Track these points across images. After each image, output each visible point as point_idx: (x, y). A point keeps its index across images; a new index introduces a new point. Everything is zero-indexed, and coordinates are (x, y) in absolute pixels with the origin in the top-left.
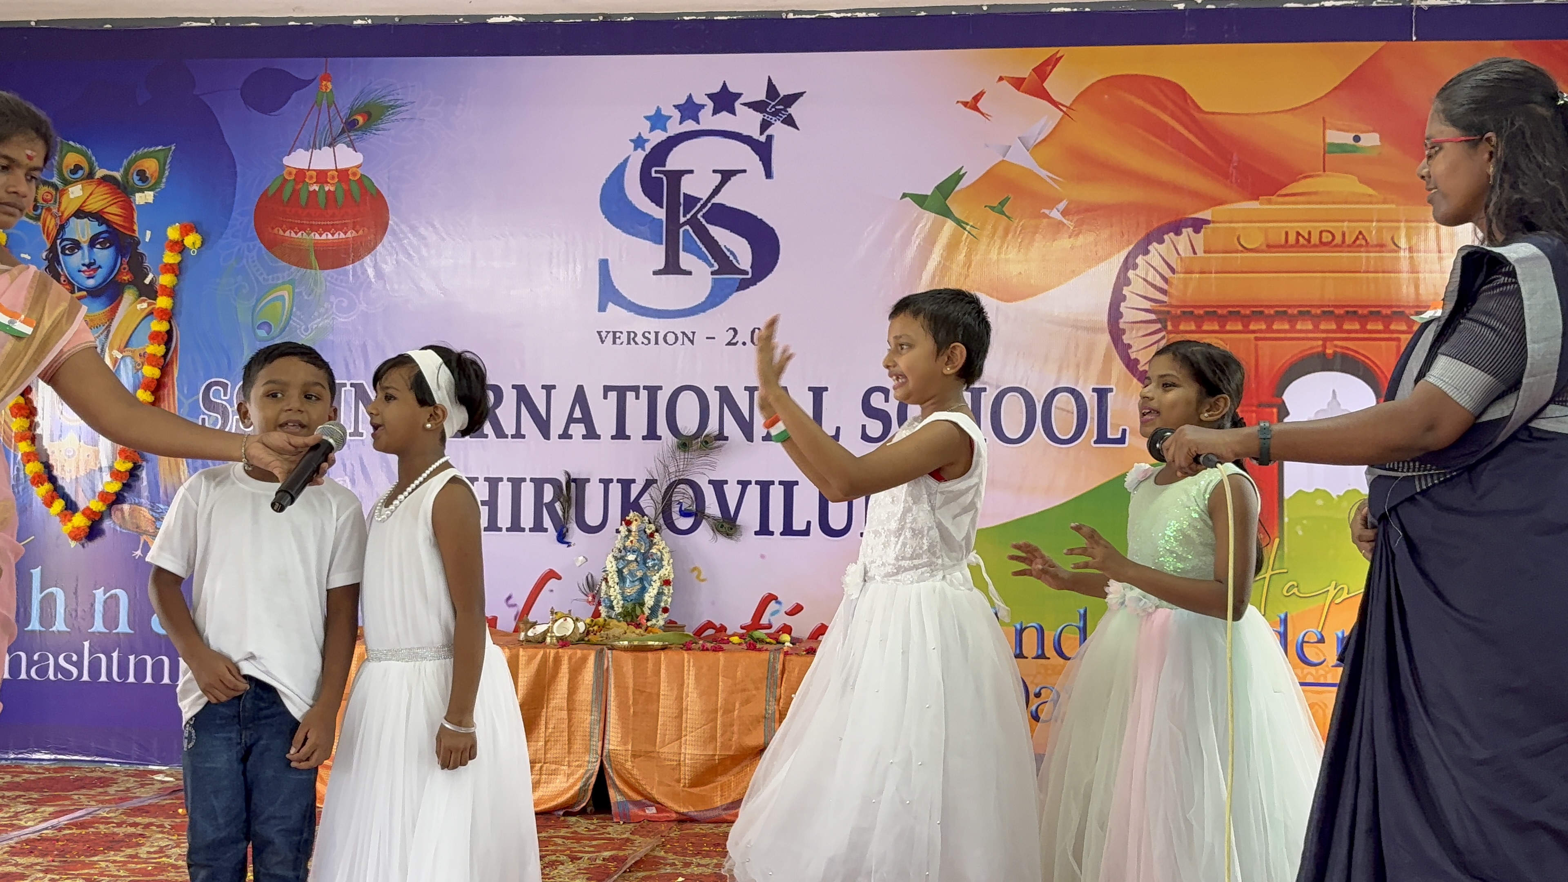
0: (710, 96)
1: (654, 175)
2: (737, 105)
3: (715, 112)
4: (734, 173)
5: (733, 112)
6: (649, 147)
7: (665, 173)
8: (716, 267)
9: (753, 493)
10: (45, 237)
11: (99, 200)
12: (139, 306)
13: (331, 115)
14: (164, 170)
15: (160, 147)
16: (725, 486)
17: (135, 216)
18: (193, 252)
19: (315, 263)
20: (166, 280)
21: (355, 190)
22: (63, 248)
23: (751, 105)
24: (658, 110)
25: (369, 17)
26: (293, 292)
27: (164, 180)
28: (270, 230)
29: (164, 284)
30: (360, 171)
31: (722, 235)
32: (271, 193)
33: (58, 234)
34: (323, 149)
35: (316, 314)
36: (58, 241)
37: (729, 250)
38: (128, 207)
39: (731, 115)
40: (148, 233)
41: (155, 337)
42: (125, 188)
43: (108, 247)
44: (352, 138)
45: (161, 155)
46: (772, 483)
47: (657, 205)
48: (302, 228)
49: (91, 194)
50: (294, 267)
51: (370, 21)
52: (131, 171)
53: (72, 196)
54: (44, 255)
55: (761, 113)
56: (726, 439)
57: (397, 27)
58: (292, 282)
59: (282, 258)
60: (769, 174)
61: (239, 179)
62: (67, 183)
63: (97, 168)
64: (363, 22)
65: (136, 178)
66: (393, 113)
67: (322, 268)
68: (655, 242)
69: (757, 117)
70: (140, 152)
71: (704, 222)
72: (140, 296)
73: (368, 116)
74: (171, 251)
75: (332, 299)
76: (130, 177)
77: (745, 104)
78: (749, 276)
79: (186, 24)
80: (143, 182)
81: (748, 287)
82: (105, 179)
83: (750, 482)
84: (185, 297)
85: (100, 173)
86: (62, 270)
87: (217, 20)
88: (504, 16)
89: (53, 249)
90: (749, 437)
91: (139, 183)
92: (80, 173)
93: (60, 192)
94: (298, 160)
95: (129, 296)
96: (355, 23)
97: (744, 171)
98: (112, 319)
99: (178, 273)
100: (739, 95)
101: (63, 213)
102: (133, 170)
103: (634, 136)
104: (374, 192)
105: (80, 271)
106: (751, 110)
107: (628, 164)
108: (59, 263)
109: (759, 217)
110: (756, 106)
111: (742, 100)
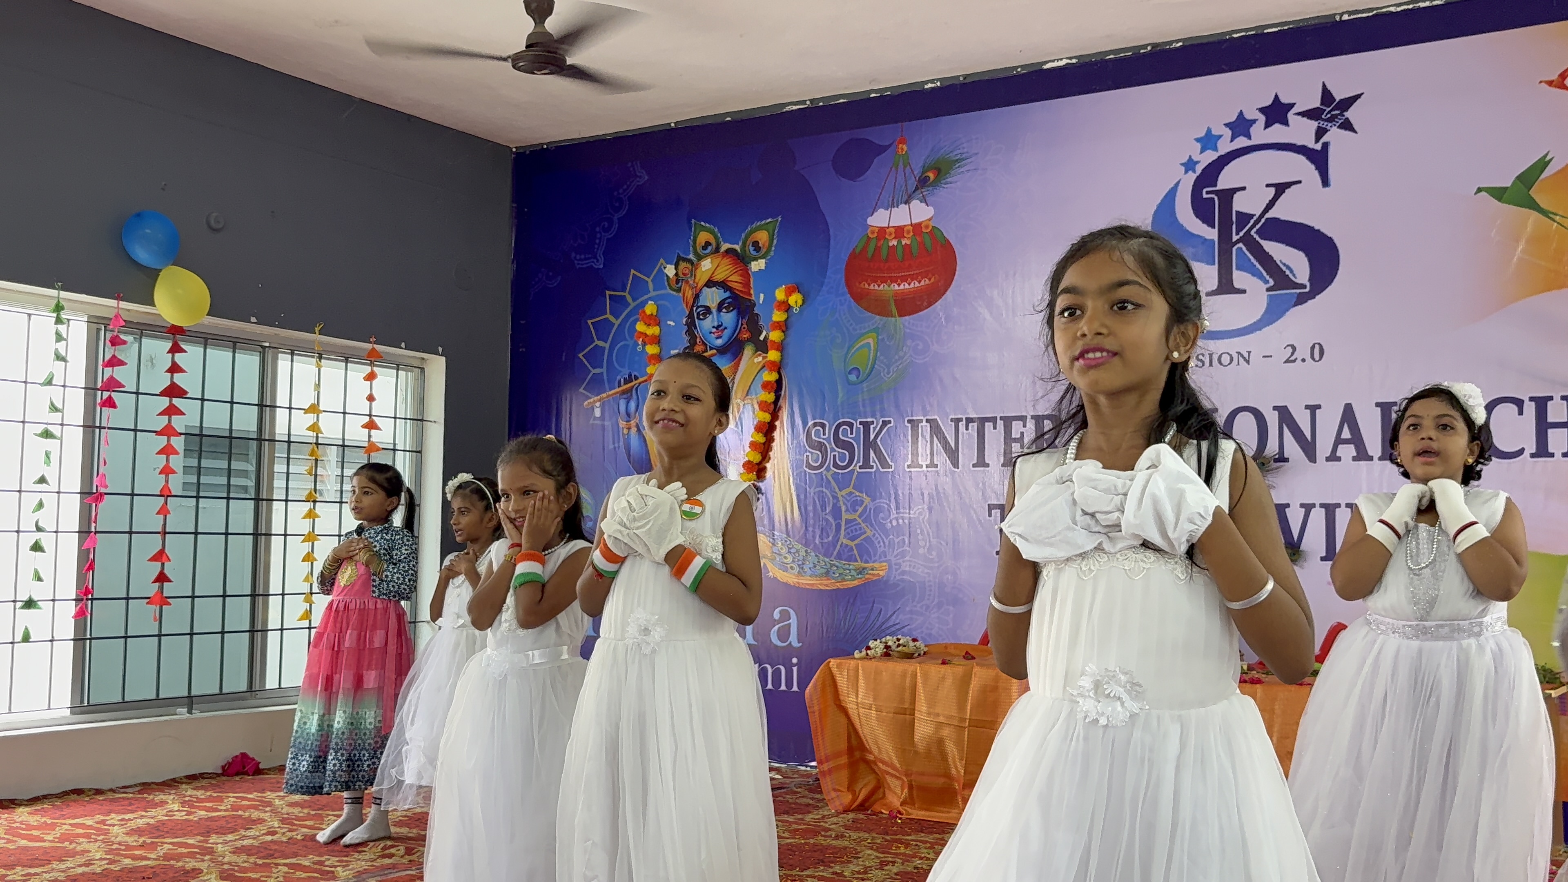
0: (1262, 110)
1: (1205, 196)
2: (1290, 115)
3: (1267, 126)
4: (1289, 185)
5: (1286, 123)
6: (1199, 169)
7: (1216, 193)
8: (1272, 283)
9: (1318, 517)
10: (684, 306)
11: (724, 270)
12: (756, 360)
13: (907, 175)
14: (773, 240)
15: (769, 220)
16: (1287, 510)
17: (752, 282)
18: (796, 310)
19: (894, 311)
20: (775, 336)
21: (928, 240)
22: (698, 314)
23: (1305, 114)
24: (1209, 131)
25: (937, 80)
26: (877, 337)
27: (773, 248)
28: (857, 284)
29: (774, 339)
30: (931, 224)
31: (1276, 250)
32: (858, 251)
33: (694, 303)
34: (900, 206)
35: (897, 357)
36: (695, 308)
37: (1284, 264)
38: (746, 273)
39: (1284, 127)
40: (762, 296)
41: (766, 386)
42: (743, 258)
43: (732, 310)
44: (924, 194)
45: (771, 227)
46: (1339, 505)
47: (1209, 226)
48: (884, 280)
49: (717, 267)
50: (878, 317)
51: (938, 84)
52: (748, 242)
53: (703, 269)
54: (685, 320)
55: (1317, 120)
56: (1286, 460)
57: (964, 85)
58: (876, 330)
59: (867, 309)
60: (1326, 182)
61: (832, 242)
62: (700, 258)
63: (722, 243)
64: (933, 85)
65: (752, 248)
66: (959, 167)
67: (901, 315)
68: (1208, 263)
69: (1312, 125)
70: (754, 226)
71: (1258, 239)
72: (756, 352)
73: (938, 171)
74: (779, 310)
75: (909, 342)
76: (747, 248)
77: (1298, 114)
78: (1307, 290)
79: (787, 109)
80: (758, 252)
81: (1306, 301)
82: (728, 251)
83: (1313, 505)
84: (791, 350)
85: (725, 247)
86: (698, 332)
87: (812, 101)
88: (1058, 60)
89: (690, 316)
90: (1312, 457)
91: (754, 253)
92: (710, 248)
93: (694, 266)
94: (879, 219)
95: (748, 351)
96: (926, 87)
97: (1300, 182)
98: (736, 372)
99: (784, 329)
100: (1292, 105)
101: (697, 284)
102: (749, 242)
103: (1185, 160)
104: (944, 242)
105: (711, 333)
106: (1305, 119)
107: (1179, 188)
108: (696, 328)
109: (1316, 228)
110: (1312, 114)
111: (1295, 110)
